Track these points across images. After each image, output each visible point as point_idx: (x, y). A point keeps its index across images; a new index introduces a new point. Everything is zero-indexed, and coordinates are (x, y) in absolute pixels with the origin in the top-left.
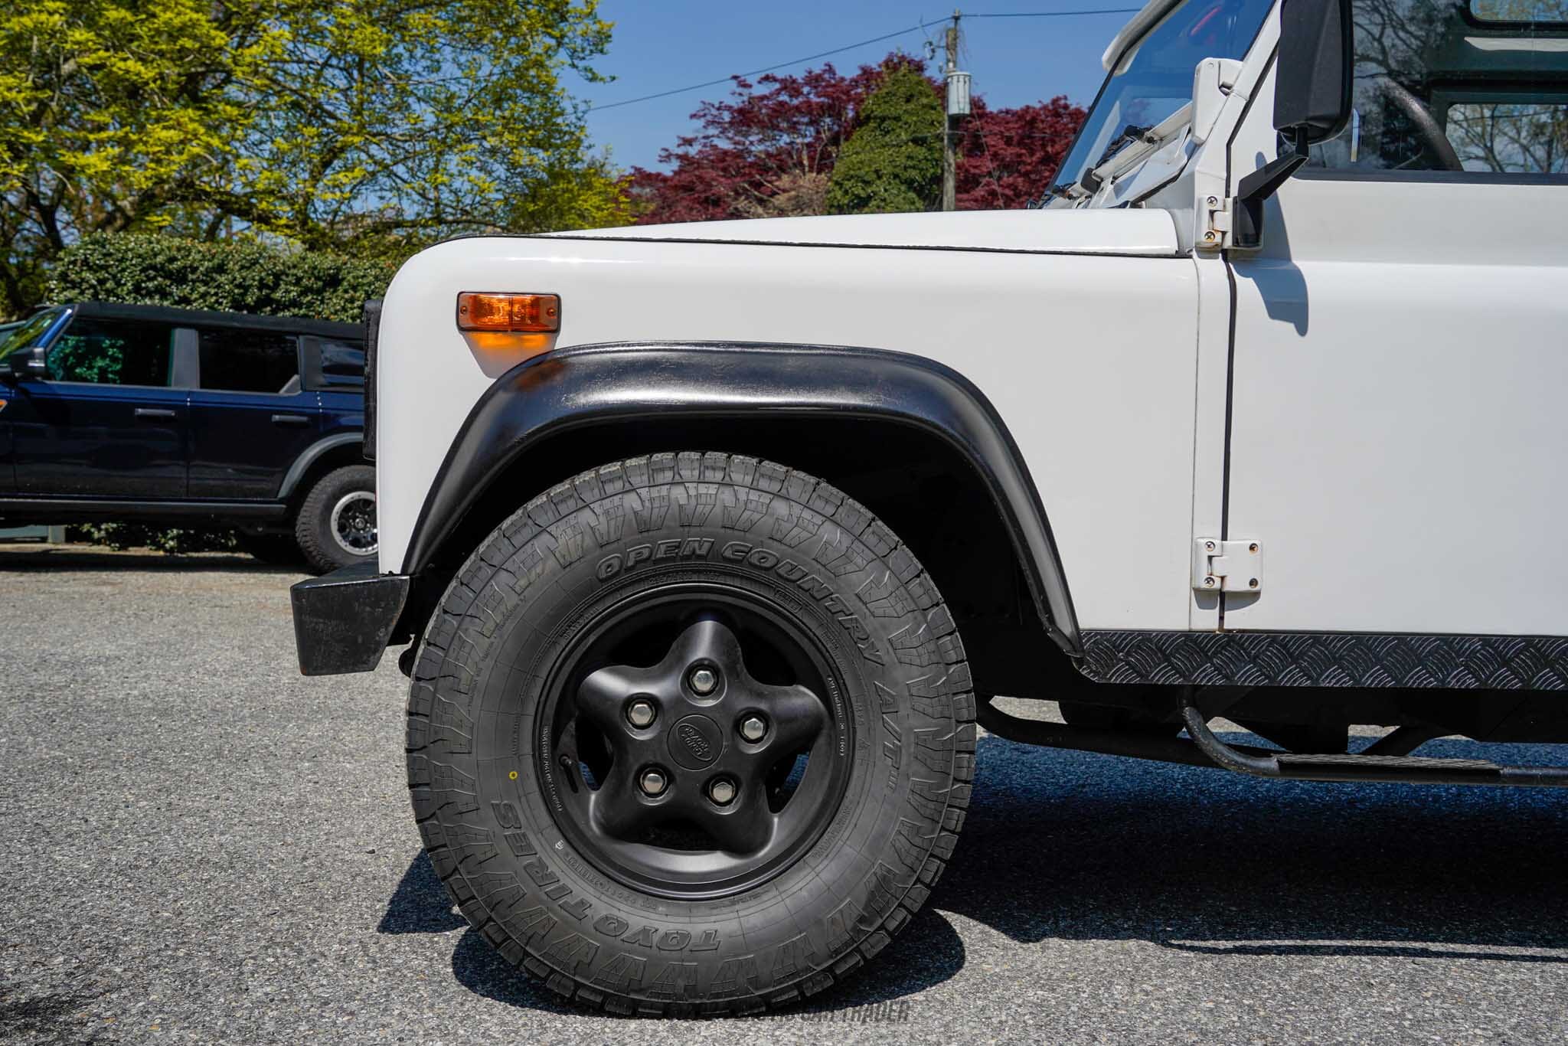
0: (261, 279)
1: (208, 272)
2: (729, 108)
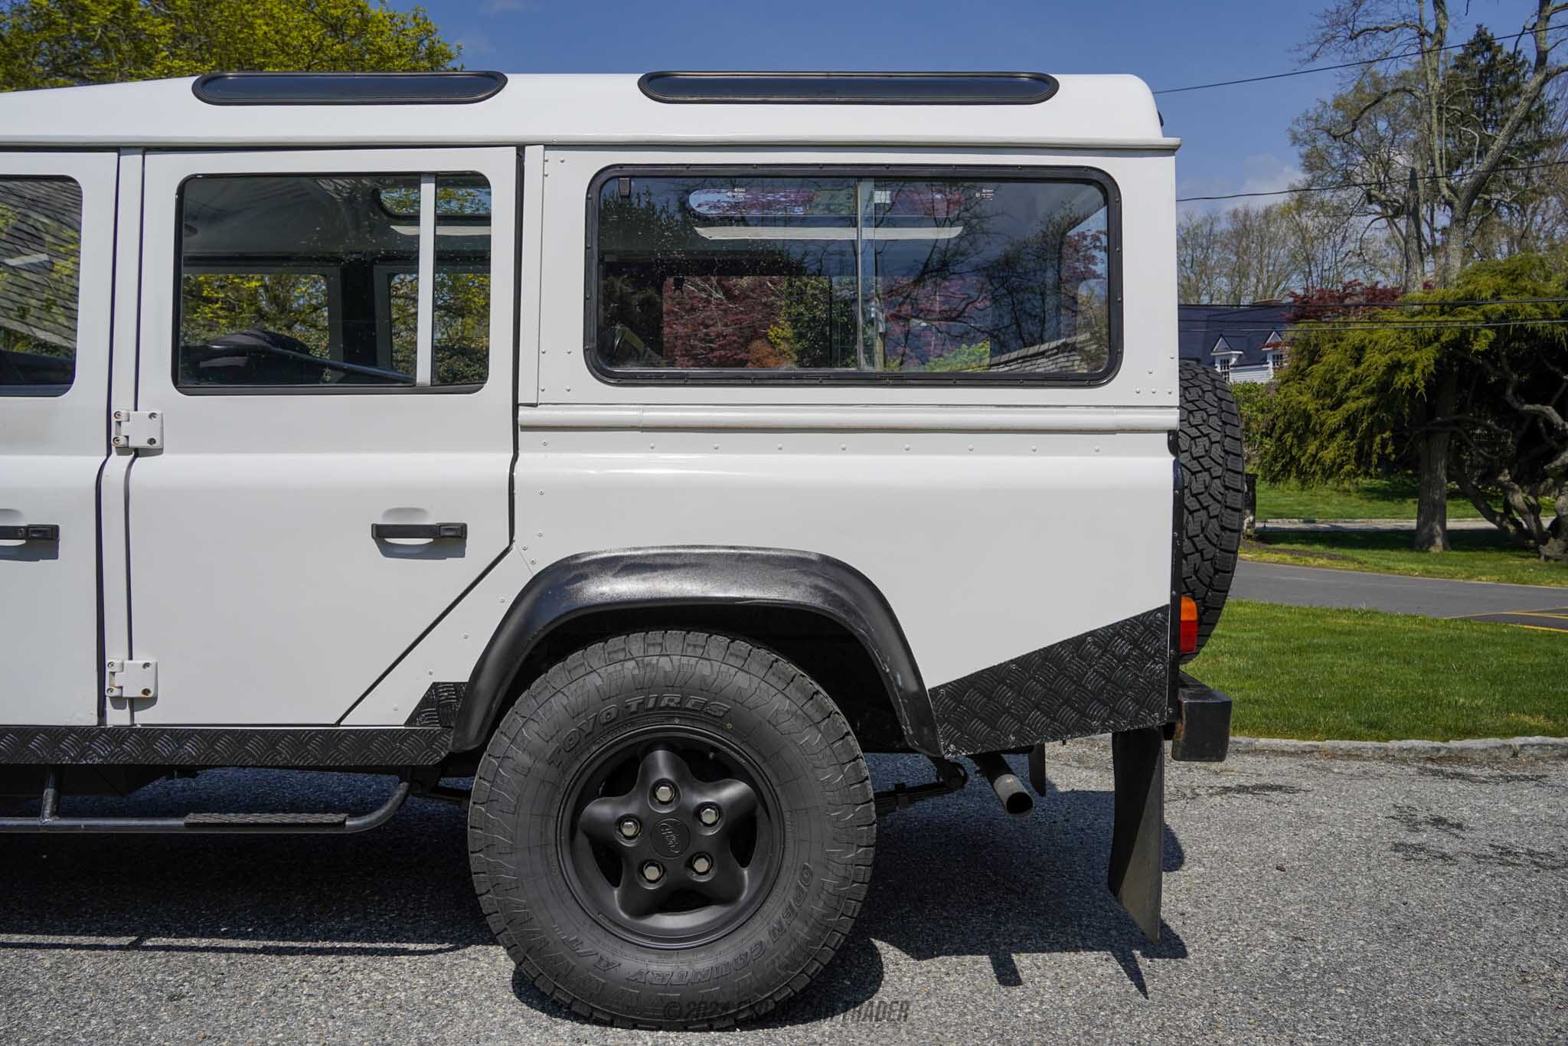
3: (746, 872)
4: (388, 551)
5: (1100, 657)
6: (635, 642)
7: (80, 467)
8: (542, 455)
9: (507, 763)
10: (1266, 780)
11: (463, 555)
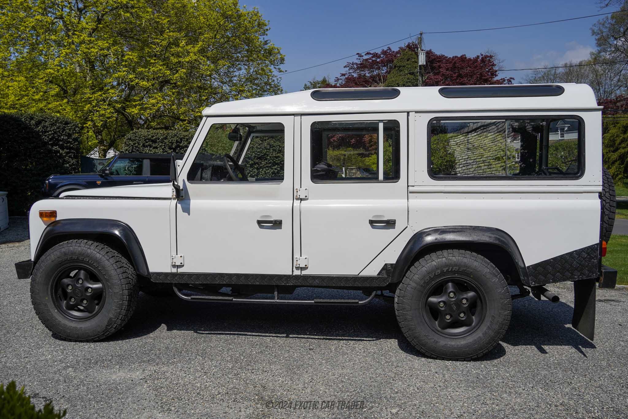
0: (177, 140)
1: (162, 139)
2: (356, 64)
3: (474, 317)
4: (373, 227)
5: (578, 258)
6: (445, 253)
7: (288, 204)
8: (416, 200)
9: (409, 286)
10: (608, 298)
11: (394, 228)
